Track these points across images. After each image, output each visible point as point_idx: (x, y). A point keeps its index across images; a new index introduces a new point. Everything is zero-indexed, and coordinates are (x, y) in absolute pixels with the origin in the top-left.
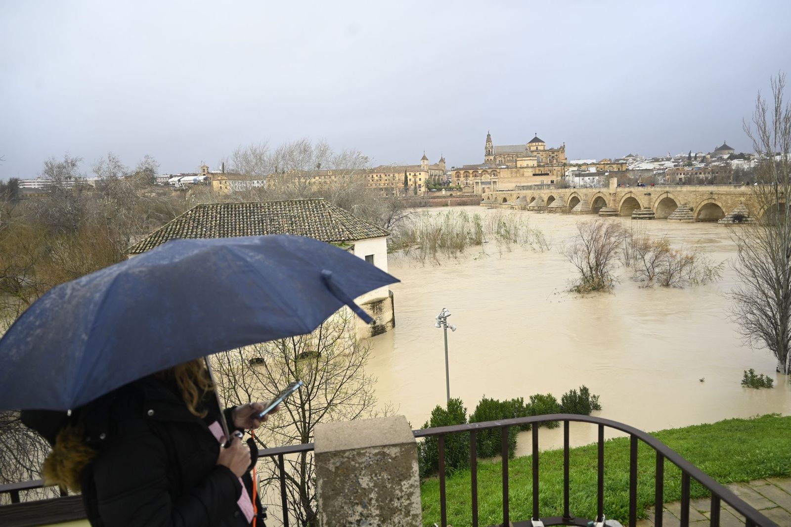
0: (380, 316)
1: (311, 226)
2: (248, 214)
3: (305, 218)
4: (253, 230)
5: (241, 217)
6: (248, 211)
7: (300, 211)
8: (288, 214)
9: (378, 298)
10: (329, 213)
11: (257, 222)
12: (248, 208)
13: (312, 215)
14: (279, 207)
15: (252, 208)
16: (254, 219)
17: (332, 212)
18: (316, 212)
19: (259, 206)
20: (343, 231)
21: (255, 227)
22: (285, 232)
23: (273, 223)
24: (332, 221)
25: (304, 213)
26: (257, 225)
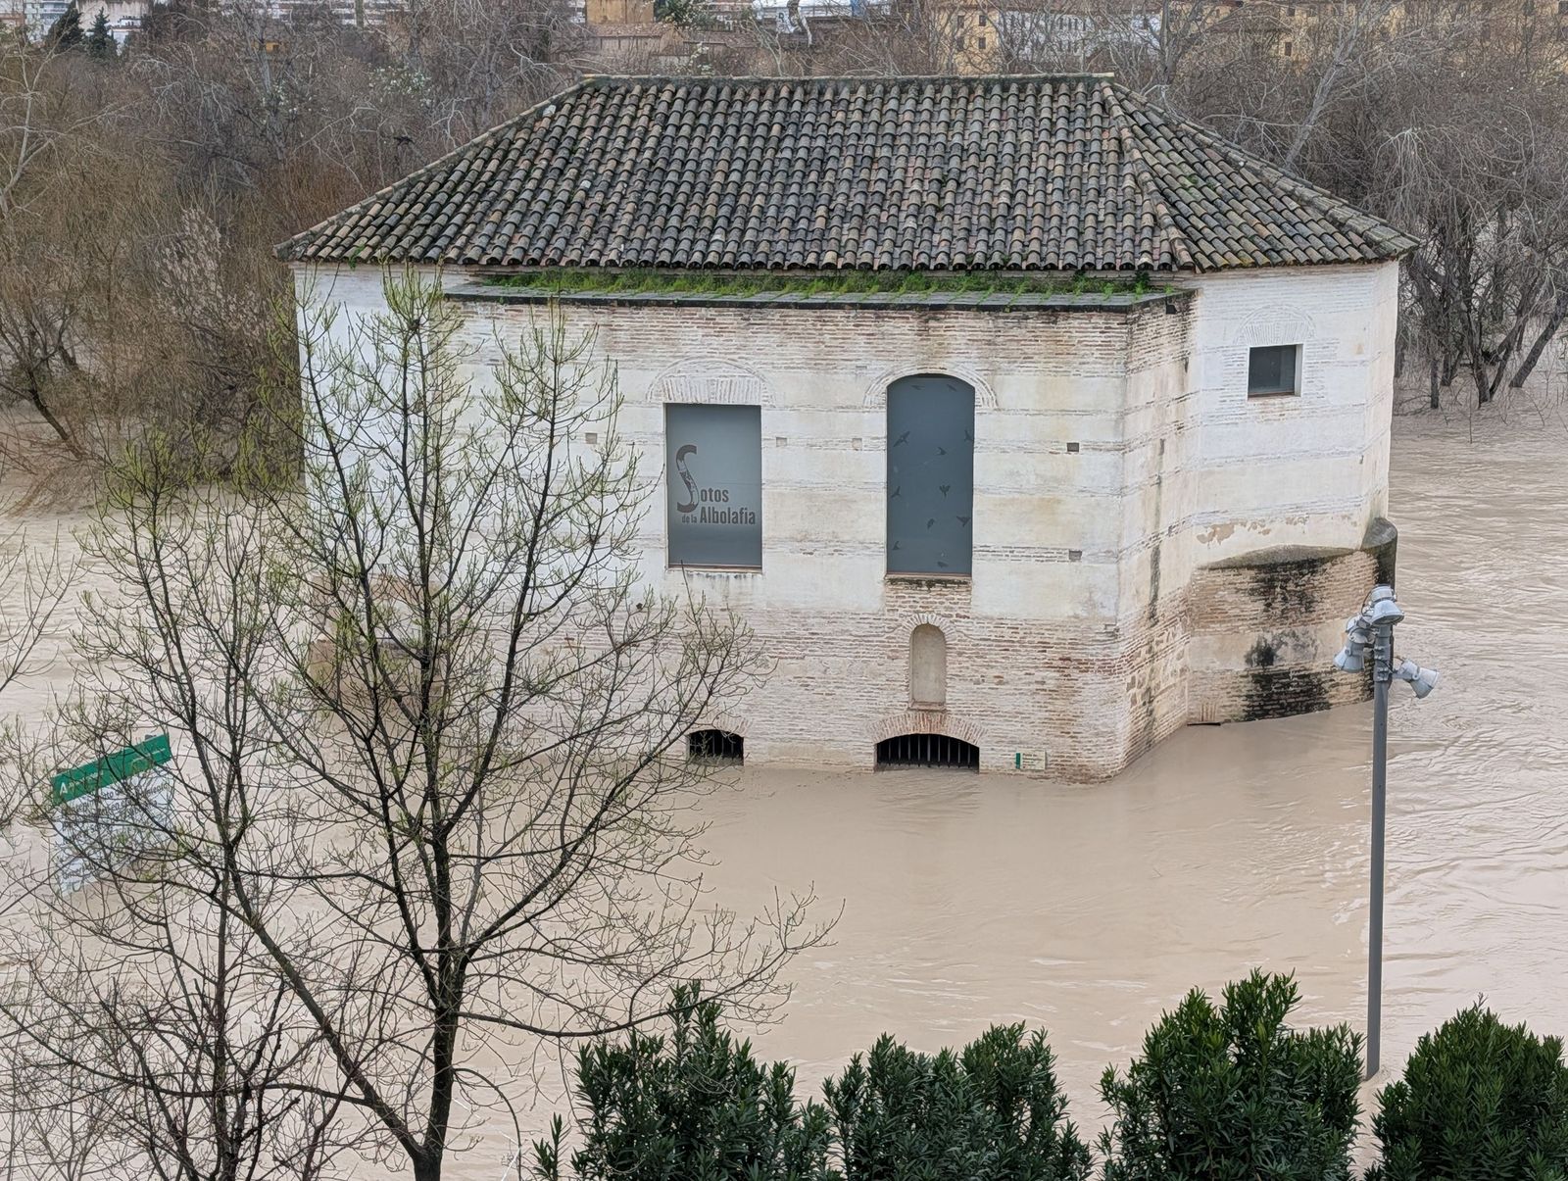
0: (1299, 630)
1: (1020, 197)
2: (776, 129)
3: (1007, 161)
4: (775, 200)
5: (743, 141)
6: (779, 117)
7: (994, 126)
8: (941, 138)
9: (1298, 549)
10: (1120, 141)
11: (799, 165)
12: (782, 106)
13: (1043, 148)
14: (910, 104)
15: (796, 107)
16: (794, 151)
17: (1136, 136)
18: (1061, 135)
19: (828, 96)
20: (1157, 225)
21: (785, 186)
22: (903, 215)
23: (864, 175)
24: (1119, 177)
25: (1009, 137)
26: (797, 178)
